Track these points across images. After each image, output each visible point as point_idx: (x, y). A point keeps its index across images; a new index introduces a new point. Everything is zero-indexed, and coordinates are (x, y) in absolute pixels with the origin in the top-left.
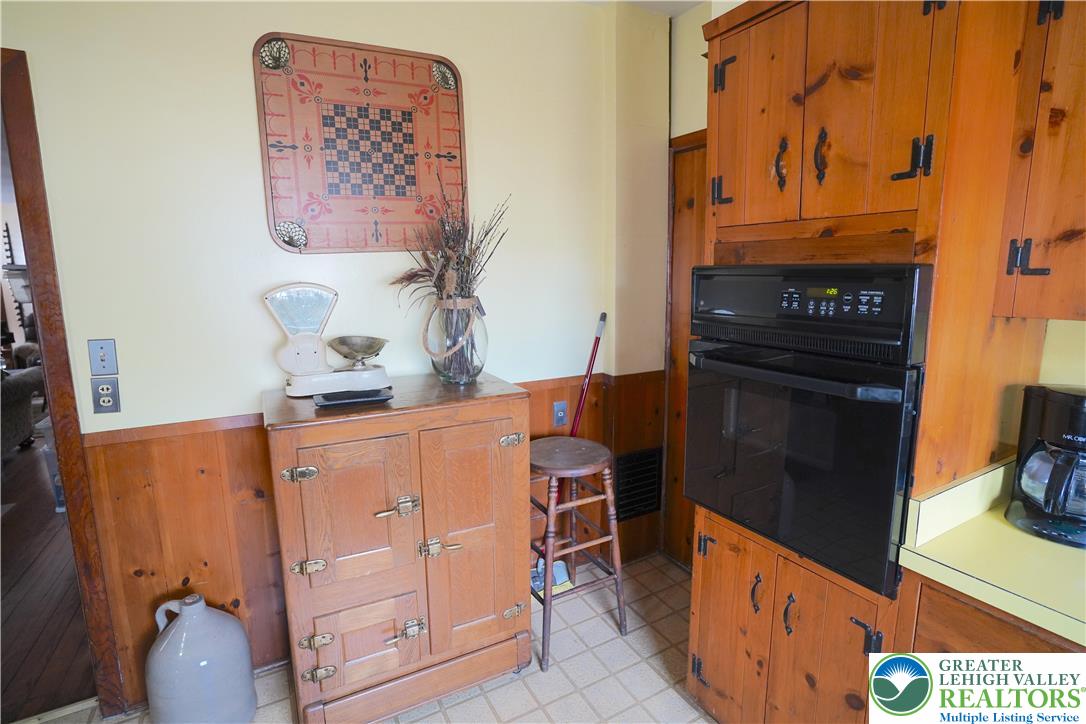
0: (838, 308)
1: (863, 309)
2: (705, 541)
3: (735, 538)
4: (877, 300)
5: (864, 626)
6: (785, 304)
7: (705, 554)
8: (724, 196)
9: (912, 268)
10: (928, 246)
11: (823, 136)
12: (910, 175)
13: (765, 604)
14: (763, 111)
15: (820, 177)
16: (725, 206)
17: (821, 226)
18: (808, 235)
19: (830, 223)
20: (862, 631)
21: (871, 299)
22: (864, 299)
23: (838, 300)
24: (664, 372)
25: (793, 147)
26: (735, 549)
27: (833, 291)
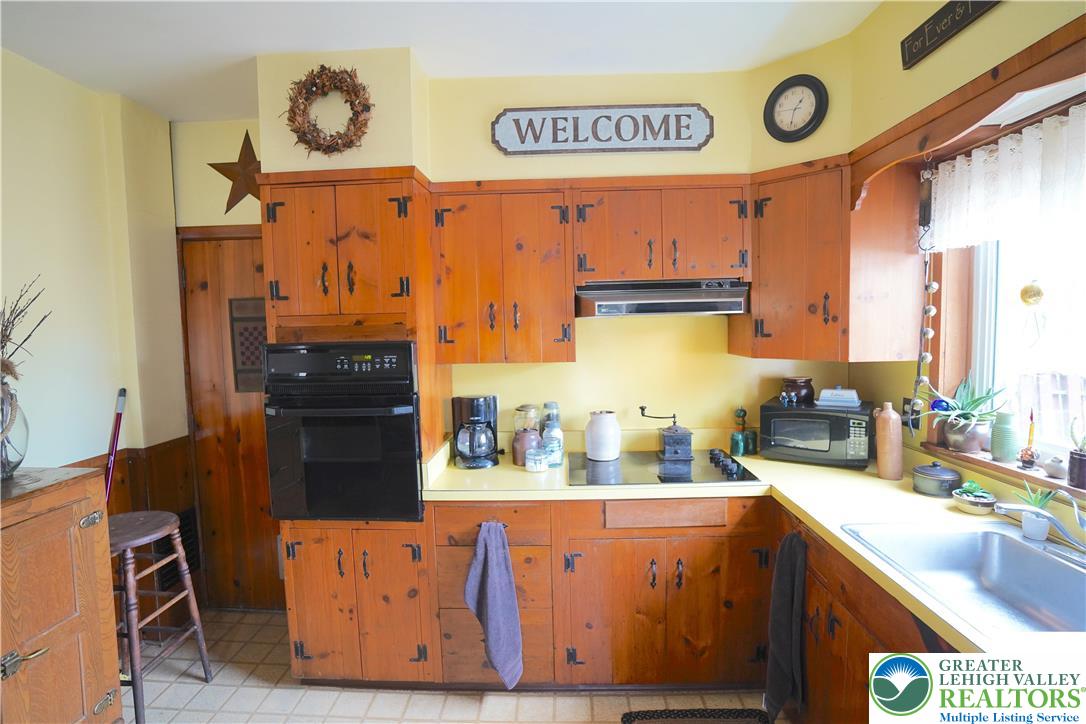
0: (373, 366)
1: (387, 365)
2: (293, 546)
3: (317, 533)
4: (394, 360)
5: (411, 546)
6: (339, 366)
7: (293, 558)
8: (282, 294)
9: (410, 343)
10: (413, 332)
11: (350, 267)
12: (400, 295)
13: (347, 568)
14: (308, 243)
15: (351, 290)
16: (280, 302)
17: (354, 320)
18: (346, 324)
19: (360, 318)
20: (410, 548)
21: (390, 361)
22: (387, 360)
23: (373, 362)
24: (188, 436)
25: (332, 269)
26: (319, 541)
27: (369, 357)
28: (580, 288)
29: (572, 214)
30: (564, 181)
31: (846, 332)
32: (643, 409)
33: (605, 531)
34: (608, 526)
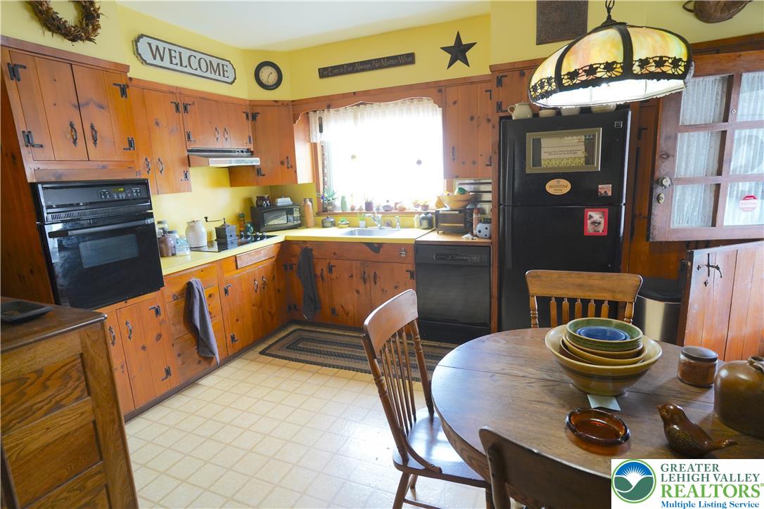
0: (126, 195)
1: (135, 194)
4: (138, 191)
5: (155, 308)
6: (103, 197)
10: (140, 173)
11: (92, 127)
12: (129, 149)
15: (95, 143)
16: (35, 149)
18: (95, 168)
19: (104, 163)
22: (134, 191)
23: (125, 193)
27: (122, 189)
28: (189, 151)
29: (181, 108)
30: (177, 88)
31: (296, 172)
32: (206, 218)
33: (238, 271)
34: (239, 267)
